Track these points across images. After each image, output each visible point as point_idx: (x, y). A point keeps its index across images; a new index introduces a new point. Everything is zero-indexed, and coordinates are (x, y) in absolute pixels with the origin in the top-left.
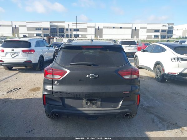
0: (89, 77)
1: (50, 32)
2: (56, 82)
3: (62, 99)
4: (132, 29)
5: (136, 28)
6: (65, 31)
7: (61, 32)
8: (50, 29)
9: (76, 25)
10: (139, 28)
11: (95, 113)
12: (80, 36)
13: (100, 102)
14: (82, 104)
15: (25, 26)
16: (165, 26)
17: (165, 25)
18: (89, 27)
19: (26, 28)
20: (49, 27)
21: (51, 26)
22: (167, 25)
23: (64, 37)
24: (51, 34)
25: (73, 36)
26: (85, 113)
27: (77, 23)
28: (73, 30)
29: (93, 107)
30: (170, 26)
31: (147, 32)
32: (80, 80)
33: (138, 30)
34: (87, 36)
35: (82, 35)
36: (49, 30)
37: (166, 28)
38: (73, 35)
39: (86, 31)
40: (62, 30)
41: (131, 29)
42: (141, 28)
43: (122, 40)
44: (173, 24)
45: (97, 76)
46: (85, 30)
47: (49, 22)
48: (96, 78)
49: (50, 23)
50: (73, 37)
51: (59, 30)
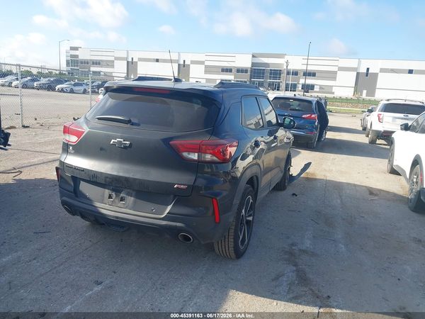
0: (114, 145)
1: (251, 78)
2: (71, 148)
3: (76, 180)
6: (284, 75)
7: (275, 78)
8: (251, 71)
9: (305, 62)
11: (117, 217)
12: (317, 89)
13: (132, 198)
14: (103, 196)
15: (202, 63)
18: (341, 69)
19: (202, 67)
20: (250, 66)
21: (253, 64)
23: (278, 90)
24: (251, 81)
25: (300, 89)
26: (102, 214)
27: (310, 58)
28: (302, 74)
29: (119, 205)
32: (101, 149)
34: (334, 89)
35: (321, 87)
36: (249, 73)
38: (300, 86)
39: (334, 78)
40: (276, 73)
45: (128, 145)
46: (332, 75)
47: (251, 56)
48: (125, 147)
49: (253, 56)
50: (300, 91)
51: (271, 74)
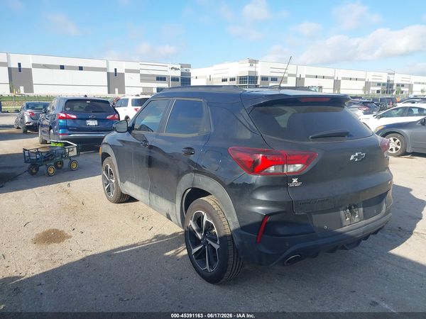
0: (354, 159)
4: (108, 74)
5: (116, 69)
10: (123, 72)
13: (362, 209)
16: (176, 69)
17: (175, 66)
22: (179, 67)
30: (184, 70)
31: (142, 80)
33: (122, 75)
37: (178, 74)
41: (106, 73)
42: (127, 71)
43: (138, 95)
44: (189, 66)
48: (362, 160)
